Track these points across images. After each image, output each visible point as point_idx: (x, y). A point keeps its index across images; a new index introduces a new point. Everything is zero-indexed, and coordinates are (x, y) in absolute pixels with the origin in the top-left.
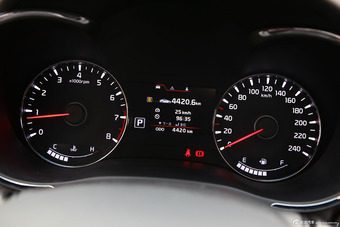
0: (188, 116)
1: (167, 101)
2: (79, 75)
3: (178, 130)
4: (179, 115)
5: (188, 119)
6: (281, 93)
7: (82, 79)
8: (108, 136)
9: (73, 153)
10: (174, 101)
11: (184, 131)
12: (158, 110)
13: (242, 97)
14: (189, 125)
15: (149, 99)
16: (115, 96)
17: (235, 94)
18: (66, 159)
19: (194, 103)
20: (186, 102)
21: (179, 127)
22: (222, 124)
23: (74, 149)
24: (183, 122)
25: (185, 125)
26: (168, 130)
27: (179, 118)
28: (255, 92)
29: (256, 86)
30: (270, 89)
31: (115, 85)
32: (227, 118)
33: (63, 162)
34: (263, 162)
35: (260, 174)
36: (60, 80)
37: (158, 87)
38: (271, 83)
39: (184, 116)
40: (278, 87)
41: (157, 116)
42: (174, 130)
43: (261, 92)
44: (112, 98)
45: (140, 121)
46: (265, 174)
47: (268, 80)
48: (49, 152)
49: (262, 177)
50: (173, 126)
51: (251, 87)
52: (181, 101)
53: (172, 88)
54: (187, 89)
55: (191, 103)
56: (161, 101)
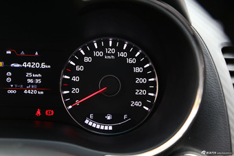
0: (38, 78)
1: (18, 65)
3: (29, 92)
4: (30, 78)
5: (38, 81)
6: (123, 55)
10: (25, 65)
11: (35, 92)
12: (9, 74)
13: (87, 59)
15: (1, 64)
17: (82, 57)
19: (43, 66)
20: (36, 65)
21: (31, 89)
24: (34, 84)
25: (36, 86)
26: (20, 92)
27: (30, 81)
28: (100, 54)
29: (100, 49)
30: (113, 51)
32: (75, 79)
34: (109, 118)
35: (106, 128)
37: (9, 52)
39: (34, 78)
40: (120, 49)
41: (9, 80)
42: (25, 92)
43: (105, 54)
46: (111, 128)
47: (111, 42)
49: (108, 131)
50: (25, 88)
51: (96, 50)
52: (32, 65)
53: (23, 53)
54: (37, 54)
55: (40, 66)
56: (13, 65)
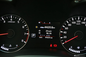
0: (50, 32)
1: (43, 27)
2: (11, 20)
4: (48, 32)
5: (50, 33)
6: (84, 23)
7: (12, 21)
8: (22, 41)
9: (10, 47)
10: (45, 27)
11: (49, 38)
12: (40, 31)
13: (69, 25)
14: (51, 36)
15: (37, 27)
16: (24, 27)
17: (67, 24)
18: (8, 50)
19: (52, 28)
20: (50, 27)
21: (48, 36)
22: (63, 35)
23: (10, 46)
24: (49, 34)
25: (49, 35)
26: (44, 37)
27: (47, 33)
28: (74, 23)
29: (75, 21)
30: (80, 21)
31: (24, 22)
32: (65, 32)
33: (6, 51)
34: (78, 48)
35: (77, 52)
36: (5, 22)
37: (39, 23)
38: (80, 19)
39: (49, 32)
40: (83, 21)
41: (40, 33)
42: (46, 37)
43: (77, 23)
44: (23, 27)
45: (34, 35)
46: (79, 52)
47: (79, 18)
48: (2, 47)
50: (46, 36)
51: (73, 21)
52: (48, 27)
53: (44, 23)
54: (50, 23)
55: (51, 28)
56: (41, 27)
